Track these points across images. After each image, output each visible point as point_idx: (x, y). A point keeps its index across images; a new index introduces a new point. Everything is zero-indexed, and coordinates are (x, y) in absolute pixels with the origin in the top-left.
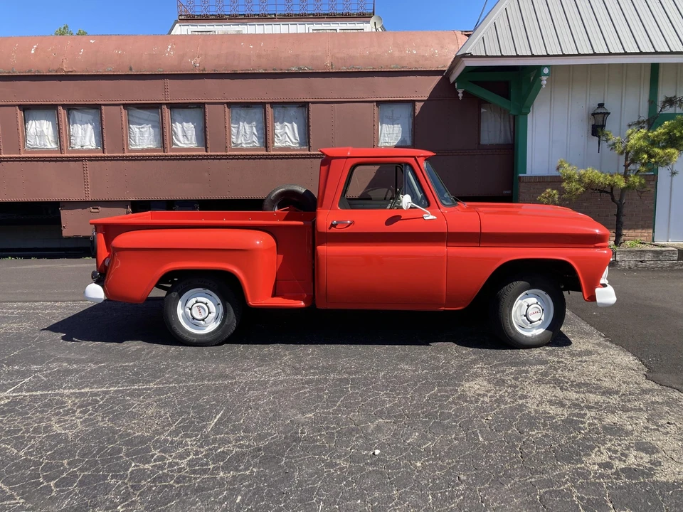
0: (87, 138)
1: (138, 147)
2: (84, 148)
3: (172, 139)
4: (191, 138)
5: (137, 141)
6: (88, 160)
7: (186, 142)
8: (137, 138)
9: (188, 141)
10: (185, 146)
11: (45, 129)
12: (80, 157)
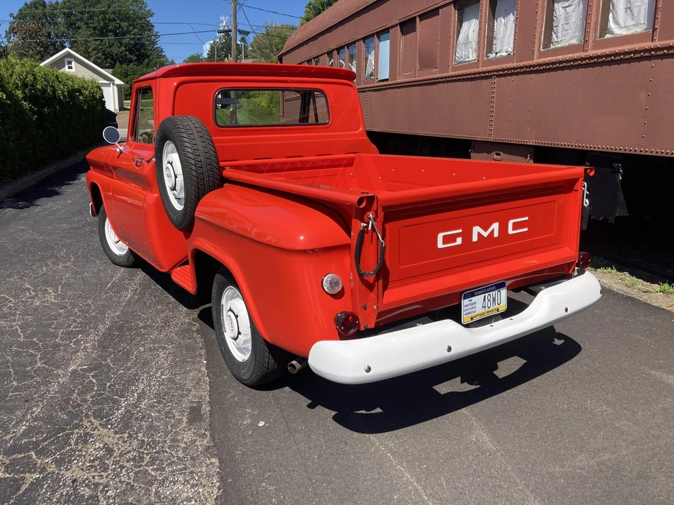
0: (506, 38)
1: (559, 46)
2: (498, 55)
3: (608, 20)
4: (639, 13)
5: (560, 35)
6: (498, 76)
7: (630, 23)
8: (560, 30)
9: (633, 19)
10: (624, 32)
11: (471, 32)
12: (489, 72)
